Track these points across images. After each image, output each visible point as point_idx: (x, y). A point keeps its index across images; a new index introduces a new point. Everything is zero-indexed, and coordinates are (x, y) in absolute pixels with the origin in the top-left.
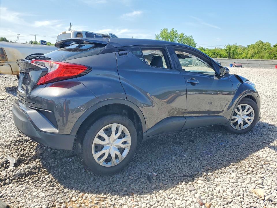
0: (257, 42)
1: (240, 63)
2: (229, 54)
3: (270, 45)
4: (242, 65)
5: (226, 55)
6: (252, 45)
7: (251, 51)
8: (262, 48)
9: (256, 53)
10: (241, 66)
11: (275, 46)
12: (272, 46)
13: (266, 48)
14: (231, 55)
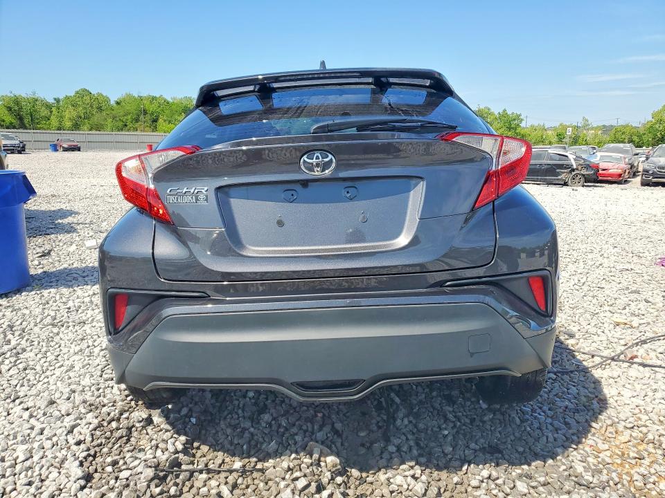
0: (77, 93)
1: (73, 141)
2: (21, 119)
3: (107, 100)
4: (79, 145)
5: (13, 121)
6: (67, 98)
7: (69, 114)
8: (92, 107)
9: (81, 117)
10: (76, 149)
11: (118, 103)
12: (112, 102)
13: (101, 107)
14: (26, 121)
